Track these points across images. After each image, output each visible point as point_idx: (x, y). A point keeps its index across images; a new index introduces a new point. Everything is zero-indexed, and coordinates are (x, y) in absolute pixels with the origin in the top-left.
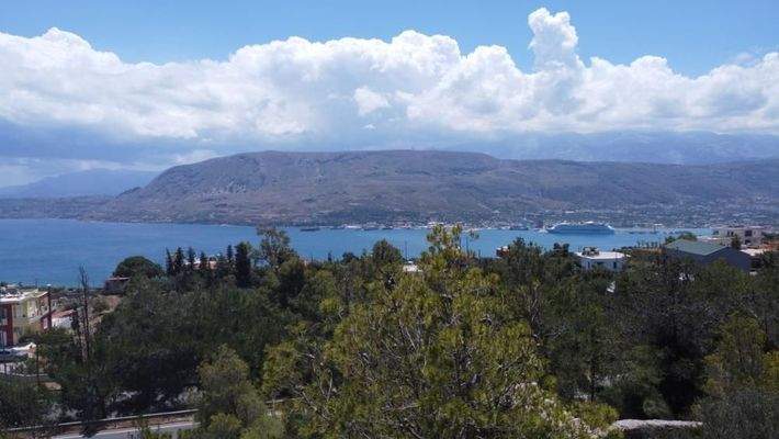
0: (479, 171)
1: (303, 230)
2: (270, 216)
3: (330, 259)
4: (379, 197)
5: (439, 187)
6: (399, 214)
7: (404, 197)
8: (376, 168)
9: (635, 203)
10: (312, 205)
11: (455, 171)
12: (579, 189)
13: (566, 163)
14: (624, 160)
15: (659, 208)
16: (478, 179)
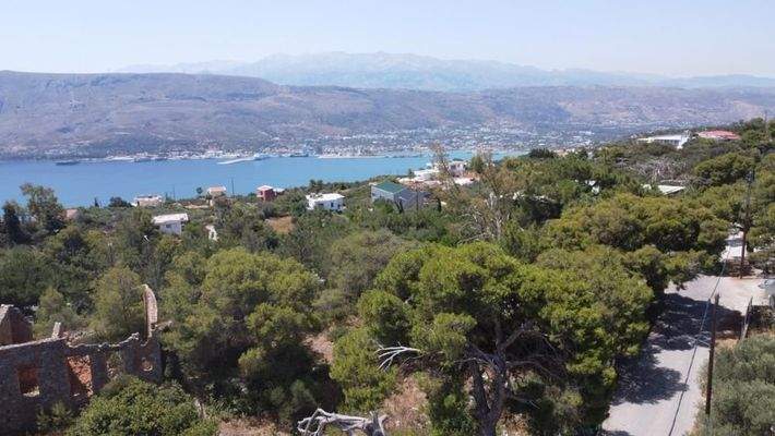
0: (256, 97)
1: (59, 164)
2: (15, 148)
3: (96, 205)
4: (148, 124)
5: (216, 114)
6: (173, 143)
7: (177, 124)
8: (144, 93)
9: (405, 128)
10: (68, 135)
11: (234, 96)
12: (355, 115)
13: (342, 89)
14: (394, 88)
15: (425, 132)
16: (254, 105)
